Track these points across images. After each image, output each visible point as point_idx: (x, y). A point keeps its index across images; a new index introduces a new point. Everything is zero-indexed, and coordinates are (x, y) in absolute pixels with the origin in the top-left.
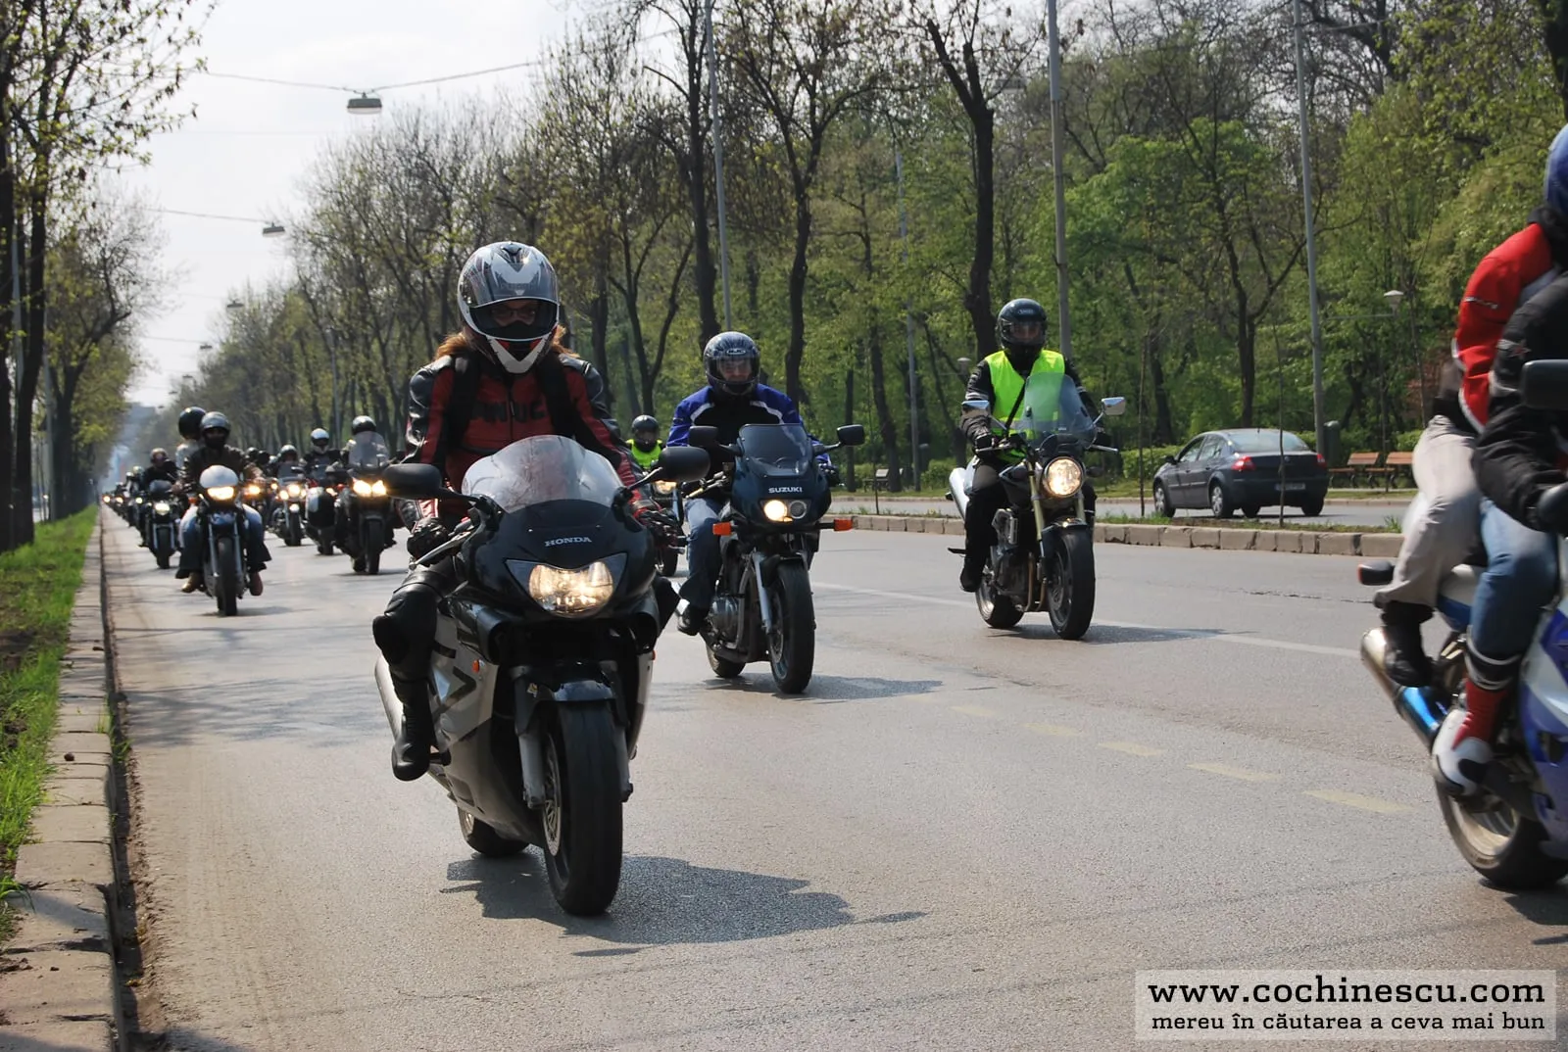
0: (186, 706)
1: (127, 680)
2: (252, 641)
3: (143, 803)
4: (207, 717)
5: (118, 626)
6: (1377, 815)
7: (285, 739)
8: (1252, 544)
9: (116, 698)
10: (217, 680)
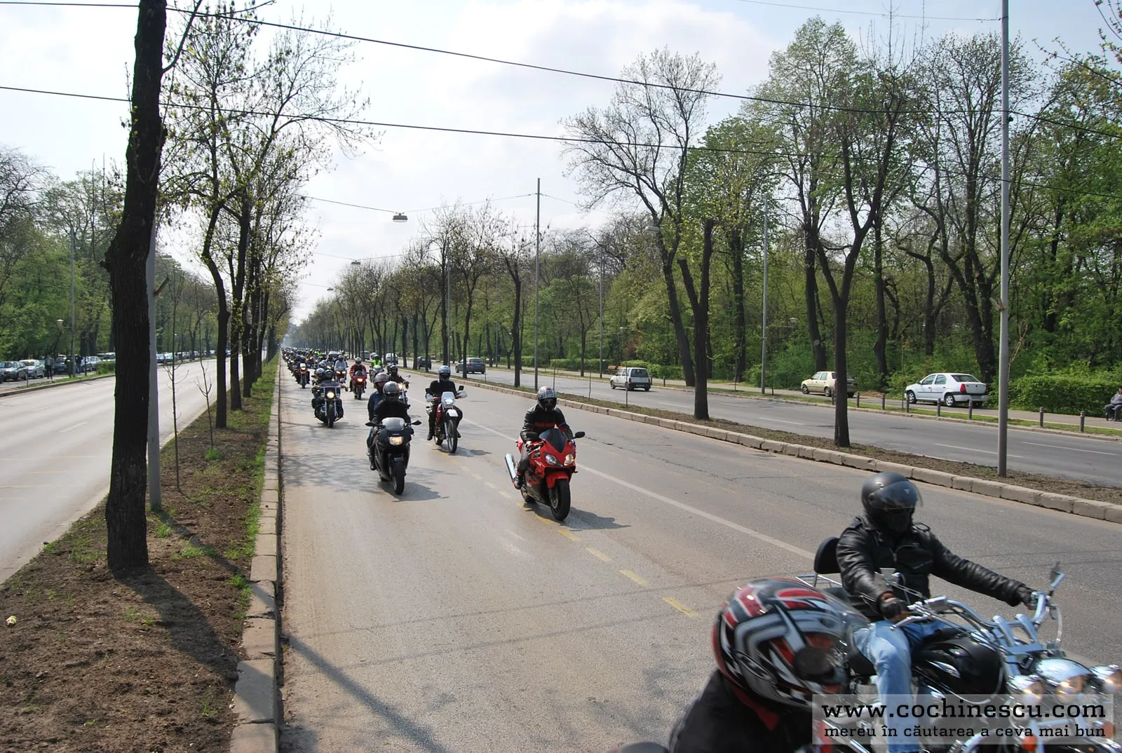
0: (299, 465)
1: (285, 450)
2: (317, 433)
3: (286, 516)
4: (306, 471)
5: (283, 420)
6: (604, 562)
7: (328, 486)
8: (581, 408)
9: (281, 457)
10: (308, 452)
